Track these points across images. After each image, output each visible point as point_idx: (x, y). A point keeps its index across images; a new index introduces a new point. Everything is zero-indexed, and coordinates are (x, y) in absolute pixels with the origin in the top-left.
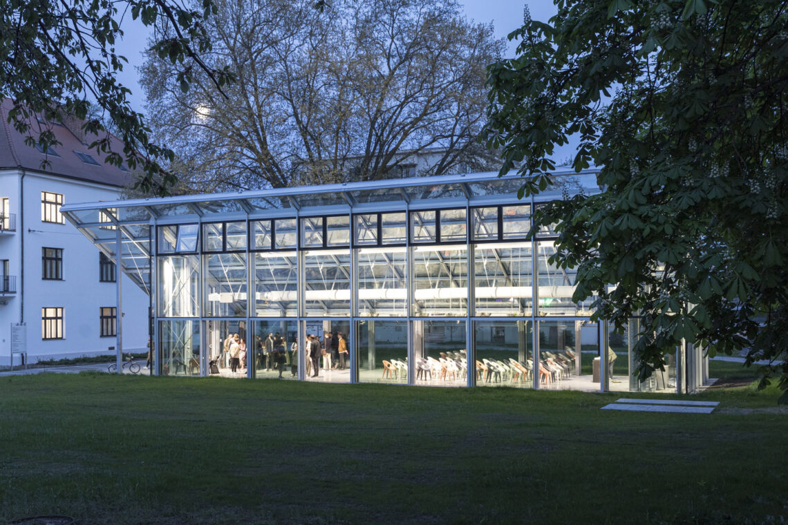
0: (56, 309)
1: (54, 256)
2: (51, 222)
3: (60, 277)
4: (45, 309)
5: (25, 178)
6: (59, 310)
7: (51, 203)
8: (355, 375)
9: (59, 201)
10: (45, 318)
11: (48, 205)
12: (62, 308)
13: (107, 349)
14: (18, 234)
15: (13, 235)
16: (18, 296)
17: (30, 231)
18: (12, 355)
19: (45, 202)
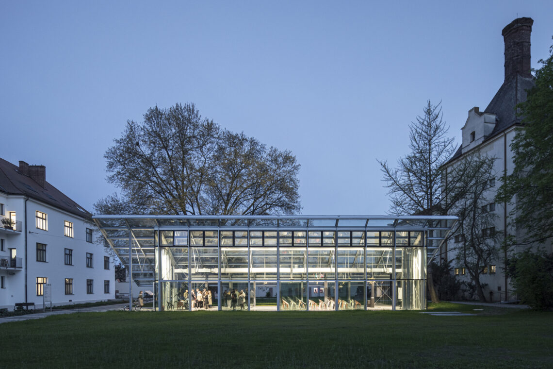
0: (43, 278)
1: (41, 248)
2: (40, 229)
3: (44, 260)
4: (37, 278)
5: (27, 202)
6: (45, 279)
7: (40, 218)
8: (278, 308)
9: (44, 218)
10: (38, 284)
11: (39, 219)
12: (46, 278)
13: (68, 301)
14: (23, 233)
15: (20, 234)
16: (23, 270)
17: (30, 232)
18: (44, 303)
19: (37, 217)
